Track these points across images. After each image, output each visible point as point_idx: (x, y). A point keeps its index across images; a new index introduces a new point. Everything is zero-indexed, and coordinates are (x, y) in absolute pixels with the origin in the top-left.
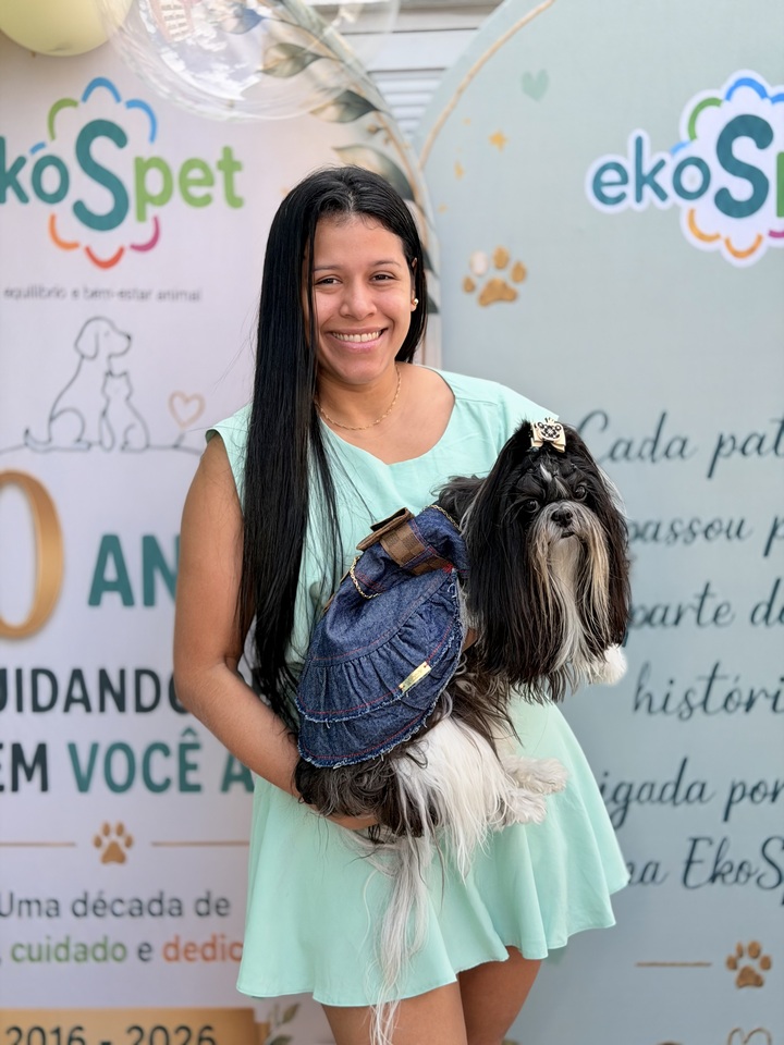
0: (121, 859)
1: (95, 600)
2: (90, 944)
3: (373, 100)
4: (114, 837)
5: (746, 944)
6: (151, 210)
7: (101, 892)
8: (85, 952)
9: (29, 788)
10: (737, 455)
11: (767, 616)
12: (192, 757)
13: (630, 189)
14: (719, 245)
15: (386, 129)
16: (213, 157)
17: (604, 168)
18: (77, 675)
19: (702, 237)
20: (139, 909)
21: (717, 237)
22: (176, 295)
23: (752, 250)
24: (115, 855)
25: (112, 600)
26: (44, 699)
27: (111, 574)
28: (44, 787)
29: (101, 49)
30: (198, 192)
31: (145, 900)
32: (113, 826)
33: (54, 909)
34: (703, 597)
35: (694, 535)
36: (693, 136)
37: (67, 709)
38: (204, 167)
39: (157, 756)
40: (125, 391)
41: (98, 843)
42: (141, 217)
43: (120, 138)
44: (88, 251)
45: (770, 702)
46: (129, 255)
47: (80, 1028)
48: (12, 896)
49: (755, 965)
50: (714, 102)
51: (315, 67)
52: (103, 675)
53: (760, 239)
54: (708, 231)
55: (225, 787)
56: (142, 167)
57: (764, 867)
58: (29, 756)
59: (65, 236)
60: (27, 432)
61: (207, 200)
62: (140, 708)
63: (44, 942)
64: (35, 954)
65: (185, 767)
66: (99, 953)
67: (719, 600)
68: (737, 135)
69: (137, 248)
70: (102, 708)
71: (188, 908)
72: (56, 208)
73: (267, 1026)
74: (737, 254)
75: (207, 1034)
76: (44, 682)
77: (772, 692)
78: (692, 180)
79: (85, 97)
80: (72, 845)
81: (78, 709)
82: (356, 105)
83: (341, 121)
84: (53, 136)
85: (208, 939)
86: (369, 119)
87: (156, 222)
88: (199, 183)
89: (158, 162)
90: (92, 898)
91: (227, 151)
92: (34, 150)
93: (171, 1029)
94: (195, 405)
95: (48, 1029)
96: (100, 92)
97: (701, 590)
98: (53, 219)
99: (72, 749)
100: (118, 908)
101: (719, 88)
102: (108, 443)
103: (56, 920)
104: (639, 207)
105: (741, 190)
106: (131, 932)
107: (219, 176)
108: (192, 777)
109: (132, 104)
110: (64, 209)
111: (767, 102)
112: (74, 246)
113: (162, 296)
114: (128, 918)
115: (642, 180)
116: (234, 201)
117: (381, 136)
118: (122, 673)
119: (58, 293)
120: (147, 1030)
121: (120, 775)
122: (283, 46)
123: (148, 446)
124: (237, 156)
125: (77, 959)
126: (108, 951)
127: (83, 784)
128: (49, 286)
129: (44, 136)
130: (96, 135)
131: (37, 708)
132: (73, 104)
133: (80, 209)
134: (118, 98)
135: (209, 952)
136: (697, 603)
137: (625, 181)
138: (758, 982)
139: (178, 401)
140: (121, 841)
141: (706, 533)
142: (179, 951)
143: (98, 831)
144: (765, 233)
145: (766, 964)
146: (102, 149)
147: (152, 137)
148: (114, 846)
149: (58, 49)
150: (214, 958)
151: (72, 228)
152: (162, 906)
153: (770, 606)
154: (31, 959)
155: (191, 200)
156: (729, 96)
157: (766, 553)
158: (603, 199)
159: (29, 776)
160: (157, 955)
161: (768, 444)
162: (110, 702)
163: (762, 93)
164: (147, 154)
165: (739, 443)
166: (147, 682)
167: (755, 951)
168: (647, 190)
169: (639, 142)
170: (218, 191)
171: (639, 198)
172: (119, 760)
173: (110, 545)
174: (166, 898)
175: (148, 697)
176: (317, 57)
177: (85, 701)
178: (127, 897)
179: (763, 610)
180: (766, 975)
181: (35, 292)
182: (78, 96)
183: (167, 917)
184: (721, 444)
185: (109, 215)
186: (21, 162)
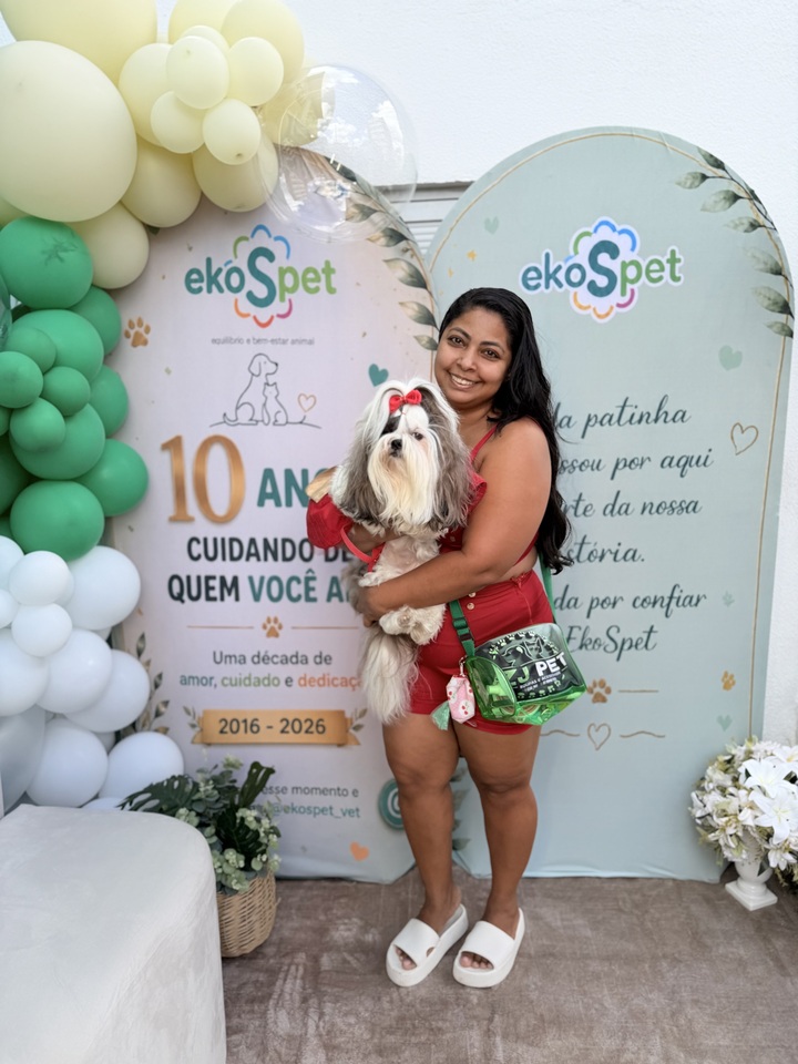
0: (277, 635)
1: (261, 503)
2: (261, 678)
3: (405, 233)
4: (272, 624)
5: (598, 681)
6: (287, 296)
7: (266, 652)
8: (259, 682)
9: (230, 599)
10: (598, 425)
11: (612, 511)
12: (312, 584)
13: (542, 282)
14: (590, 311)
15: (412, 249)
16: (320, 267)
17: (528, 270)
18: (253, 541)
19: (580, 307)
20: (286, 660)
21: (589, 307)
22: (301, 342)
23: (607, 314)
24: (273, 633)
25: (270, 503)
26: (236, 554)
27: (269, 489)
28: (237, 599)
29: (263, 208)
30: (312, 285)
31: (289, 656)
32: (272, 618)
33: (243, 660)
34: (578, 502)
35: (574, 468)
36: (576, 253)
37: (248, 559)
38: (315, 272)
39: (294, 584)
40: (275, 393)
41: (265, 627)
42: (282, 299)
43: (270, 256)
44: (255, 318)
45: (613, 556)
46: (276, 319)
47: (256, 720)
48: (221, 654)
49: (602, 691)
50: (587, 234)
51: (374, 217)
52: (266, 541)
53: (612, 308)
54: (585, 305)
55: (329, 600)
56: (282, 272)
57: (608, 641)
58: (229, 581)
59: (243, 311)
60: (225, 415)
61: (317, 290)
62: (285, 559)
63: (238, 677)
64: (234, 682)
65: (308, 589)
66: (266, 682)
67: (587, 503)
68: (600, 252)
69: (280, 316)
70: (266, 559)
71: (311, 660)
72: (238, 295)
73: (351, 720)
74: (599, 316)
75: (321, 723)
76: (236, 545)
77: (614, 551)
78: (576, 277)
79: (253, 236)
80: (251, 628)
81: (253, 559)
82: (396, 237)
83: (388, 246)
84: (236, 257)
85: (321, 676)
86: (403, 244)
87: (290, 301)
88: (312, 280)
89: (291, 270)
90: (262, 655)
91: (327, 263)
92: (226, 264)
93: (303, 720)
94: (311, 400)
95: (240, 719)
96: (261, 233)
97: (577, 498)
98: (236, 301)
99: (251, 579)
100: (275, 660)
101: (590, 226)
102: (266, 421)
103: (244, 666)
104: (547, 291)
105: (602, 281)
106: (282, 671)
107: (323, 277)
108: (312, 594)
109: (277, 238)
110: (242, 295)
111: (616, 233)
112: (248, 315)
113: (293, 342)
114: (280, 665)
115: (548, 277)
116: (331, 290)
117: (409, 253)
118: (276, 540)
119: (240, 341)
120: (291, 721)
121: (275, 592)
122: (357, 206)
123: (287, 423)
124: (332, 266)
125: (255, 685)
126: (270, 681)
127: (257, 597)
128: (234, 337)
129: (231, 257)
130: (258, 256)
131: (232, 559)
132: (246, 239)
133: (250, 296)
134: (270, 236)
135: (321, 682)
136: (574, 504)
137: (540, 277)
138: (604, 700)
139: (302, 397)
140: (276, 626)
141: (580, 467)
142: (306, 682)
143: (265, 621)
144: (614, 305)
145: (608, 691)
146: (262, 263)
147: (288, 257)
148: (272, 629)
149: (239, 207)
150: (324, 685)
151: (245, 306)
152: (297, 659)
153: (614, 506)
154: (232, 685)
155: (308, 290)
156: (596, 230)
157: (612, 478)
158: (528, 287)
159: (229, 594)
160: (295, 683)
161: (615, 419)
162: (270, 556)
163: (614, 229)
164: (285, 264)
165: (599, 419)
166: (288, 546)
167: (602, 684)
168: (552, 282)
169: (547, 256)
170: (322, 285)
171: (547, 286)
172: (275, 585)
173: (268, 474)
174: (300, 655)
175: (289, 553)
176: (375, 211)
177: (257, 555)
178: (280, 654)
179: (610, 507)
180: (608, 697)
181: (228, 340)
182: (249, 235)
183: (300, 665)
184: (589, 420)
185: (266, 298)
186: (220, 270)
